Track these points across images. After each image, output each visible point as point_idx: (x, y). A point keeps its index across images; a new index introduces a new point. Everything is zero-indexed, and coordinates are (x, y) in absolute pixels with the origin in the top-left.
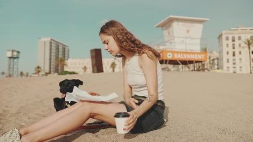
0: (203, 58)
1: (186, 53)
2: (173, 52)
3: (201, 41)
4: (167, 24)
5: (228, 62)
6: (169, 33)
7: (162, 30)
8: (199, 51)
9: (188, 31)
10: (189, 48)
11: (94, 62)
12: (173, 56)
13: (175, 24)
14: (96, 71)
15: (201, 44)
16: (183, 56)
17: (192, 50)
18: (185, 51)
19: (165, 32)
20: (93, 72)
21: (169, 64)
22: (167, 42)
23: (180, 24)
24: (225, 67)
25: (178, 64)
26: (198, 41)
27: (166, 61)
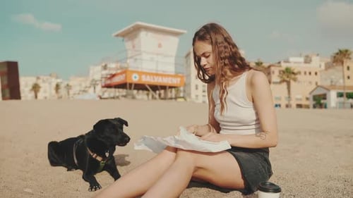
0: (179, 82)
1: (157, 75)
2: (141, 73)
3: (176, 60)
4: (132, 33)
5: (197, 88)
6: (134, 47)
7: (123, 40)
8: (173, 74)
9: (160, 46)
10: (162, 68)
11: (6, 82)
12: (140, 79)
13: (143, 34)
14: (8, 95)
15: (176, 64)
16: (154, 79)
17: (163, 71)
18: (154, 72)
19: (128, 45)
20: (4, 98)
21: (135, 89)
22: (131, 57)
23: (150, 34)
24: (193, 96)
25: (147, 89)
26: (172, 60)
27: (131, 84)
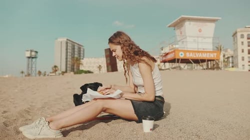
0: (215, 56)
1: (199, 52)
2: (185, 52)
3: (213, 40)
4: (179, 24)
5: (243, 60)
6: (181, 33)
7: (174, 29)
8: (212, 50)
9: (200, 31)
10: (201, 47)
11: (109, 61)
12: (185, 55)
13: (187, 23)
14: (110, 69)
15: (213, 43)
16: (195, 55)
17: (204, 49)
18: (197, 50)
19: (177, 32)
20: (108, 71)
21: (181, 63)
22: (179, 41)
23: (192, 23)
24: (240, 66)
25: (190, 63)
26: (211, 40)
27: (178, 60)
